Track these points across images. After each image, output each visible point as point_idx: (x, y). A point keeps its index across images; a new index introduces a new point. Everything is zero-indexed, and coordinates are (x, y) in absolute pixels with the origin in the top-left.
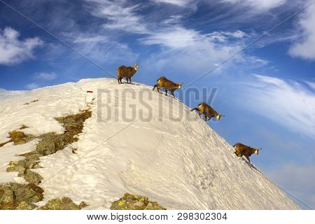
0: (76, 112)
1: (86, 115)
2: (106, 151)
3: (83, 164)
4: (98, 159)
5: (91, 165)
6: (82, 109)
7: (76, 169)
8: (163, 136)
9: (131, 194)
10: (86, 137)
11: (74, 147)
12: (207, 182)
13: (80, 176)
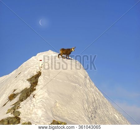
0: (35, 73)
1: (39, 74)
2: (46, 95)
3: (37, 103)
4: (43, 100)
5: (40, 103)
6: (38, 72)
7: (34, 106)
9: (56, 120)
10: (39, 87)
11: (34, 94)
12: (93, 116)
13: (36, 110)
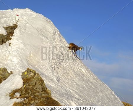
0: (11, 25)
1: (15, 27)
2: (22, 46)
3: (13, 51)
4: (19, 50)
5: (16, 52)
6: (14, 24)
7: (10, 53)
8: (43, 39)
10: (15, 38)
11: (10, 42)
12: (56, 66)
13: (11, 57)
